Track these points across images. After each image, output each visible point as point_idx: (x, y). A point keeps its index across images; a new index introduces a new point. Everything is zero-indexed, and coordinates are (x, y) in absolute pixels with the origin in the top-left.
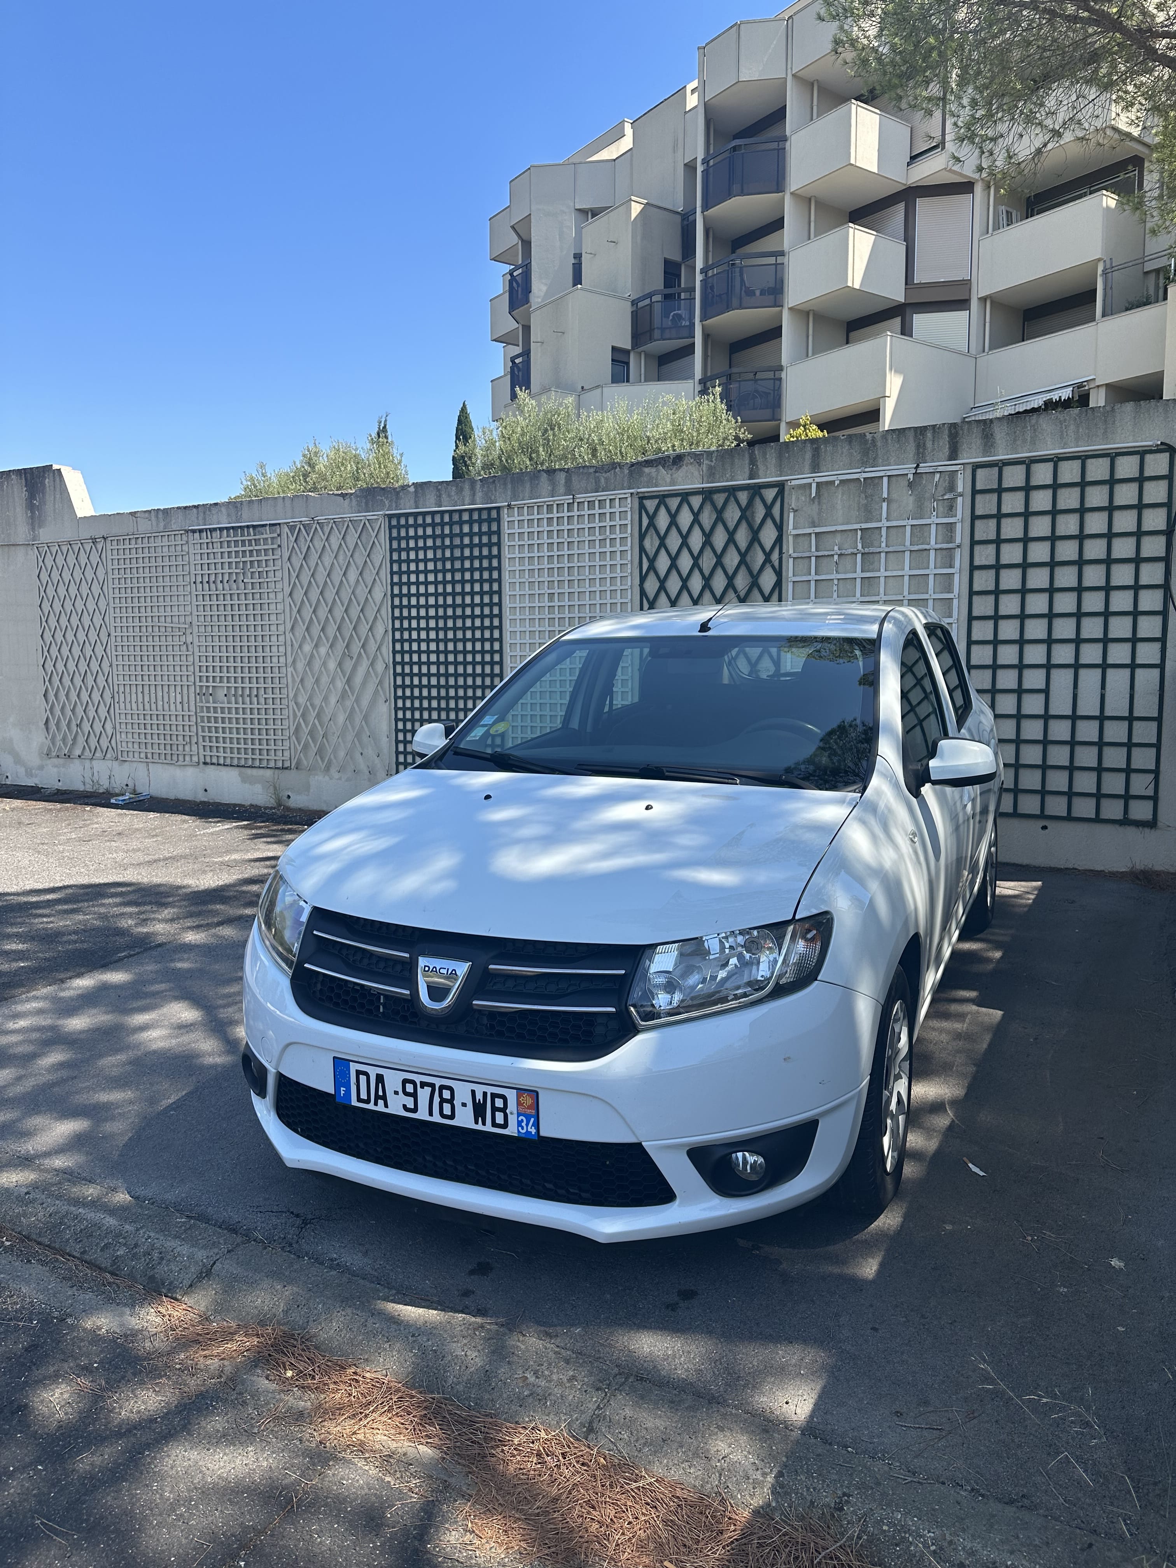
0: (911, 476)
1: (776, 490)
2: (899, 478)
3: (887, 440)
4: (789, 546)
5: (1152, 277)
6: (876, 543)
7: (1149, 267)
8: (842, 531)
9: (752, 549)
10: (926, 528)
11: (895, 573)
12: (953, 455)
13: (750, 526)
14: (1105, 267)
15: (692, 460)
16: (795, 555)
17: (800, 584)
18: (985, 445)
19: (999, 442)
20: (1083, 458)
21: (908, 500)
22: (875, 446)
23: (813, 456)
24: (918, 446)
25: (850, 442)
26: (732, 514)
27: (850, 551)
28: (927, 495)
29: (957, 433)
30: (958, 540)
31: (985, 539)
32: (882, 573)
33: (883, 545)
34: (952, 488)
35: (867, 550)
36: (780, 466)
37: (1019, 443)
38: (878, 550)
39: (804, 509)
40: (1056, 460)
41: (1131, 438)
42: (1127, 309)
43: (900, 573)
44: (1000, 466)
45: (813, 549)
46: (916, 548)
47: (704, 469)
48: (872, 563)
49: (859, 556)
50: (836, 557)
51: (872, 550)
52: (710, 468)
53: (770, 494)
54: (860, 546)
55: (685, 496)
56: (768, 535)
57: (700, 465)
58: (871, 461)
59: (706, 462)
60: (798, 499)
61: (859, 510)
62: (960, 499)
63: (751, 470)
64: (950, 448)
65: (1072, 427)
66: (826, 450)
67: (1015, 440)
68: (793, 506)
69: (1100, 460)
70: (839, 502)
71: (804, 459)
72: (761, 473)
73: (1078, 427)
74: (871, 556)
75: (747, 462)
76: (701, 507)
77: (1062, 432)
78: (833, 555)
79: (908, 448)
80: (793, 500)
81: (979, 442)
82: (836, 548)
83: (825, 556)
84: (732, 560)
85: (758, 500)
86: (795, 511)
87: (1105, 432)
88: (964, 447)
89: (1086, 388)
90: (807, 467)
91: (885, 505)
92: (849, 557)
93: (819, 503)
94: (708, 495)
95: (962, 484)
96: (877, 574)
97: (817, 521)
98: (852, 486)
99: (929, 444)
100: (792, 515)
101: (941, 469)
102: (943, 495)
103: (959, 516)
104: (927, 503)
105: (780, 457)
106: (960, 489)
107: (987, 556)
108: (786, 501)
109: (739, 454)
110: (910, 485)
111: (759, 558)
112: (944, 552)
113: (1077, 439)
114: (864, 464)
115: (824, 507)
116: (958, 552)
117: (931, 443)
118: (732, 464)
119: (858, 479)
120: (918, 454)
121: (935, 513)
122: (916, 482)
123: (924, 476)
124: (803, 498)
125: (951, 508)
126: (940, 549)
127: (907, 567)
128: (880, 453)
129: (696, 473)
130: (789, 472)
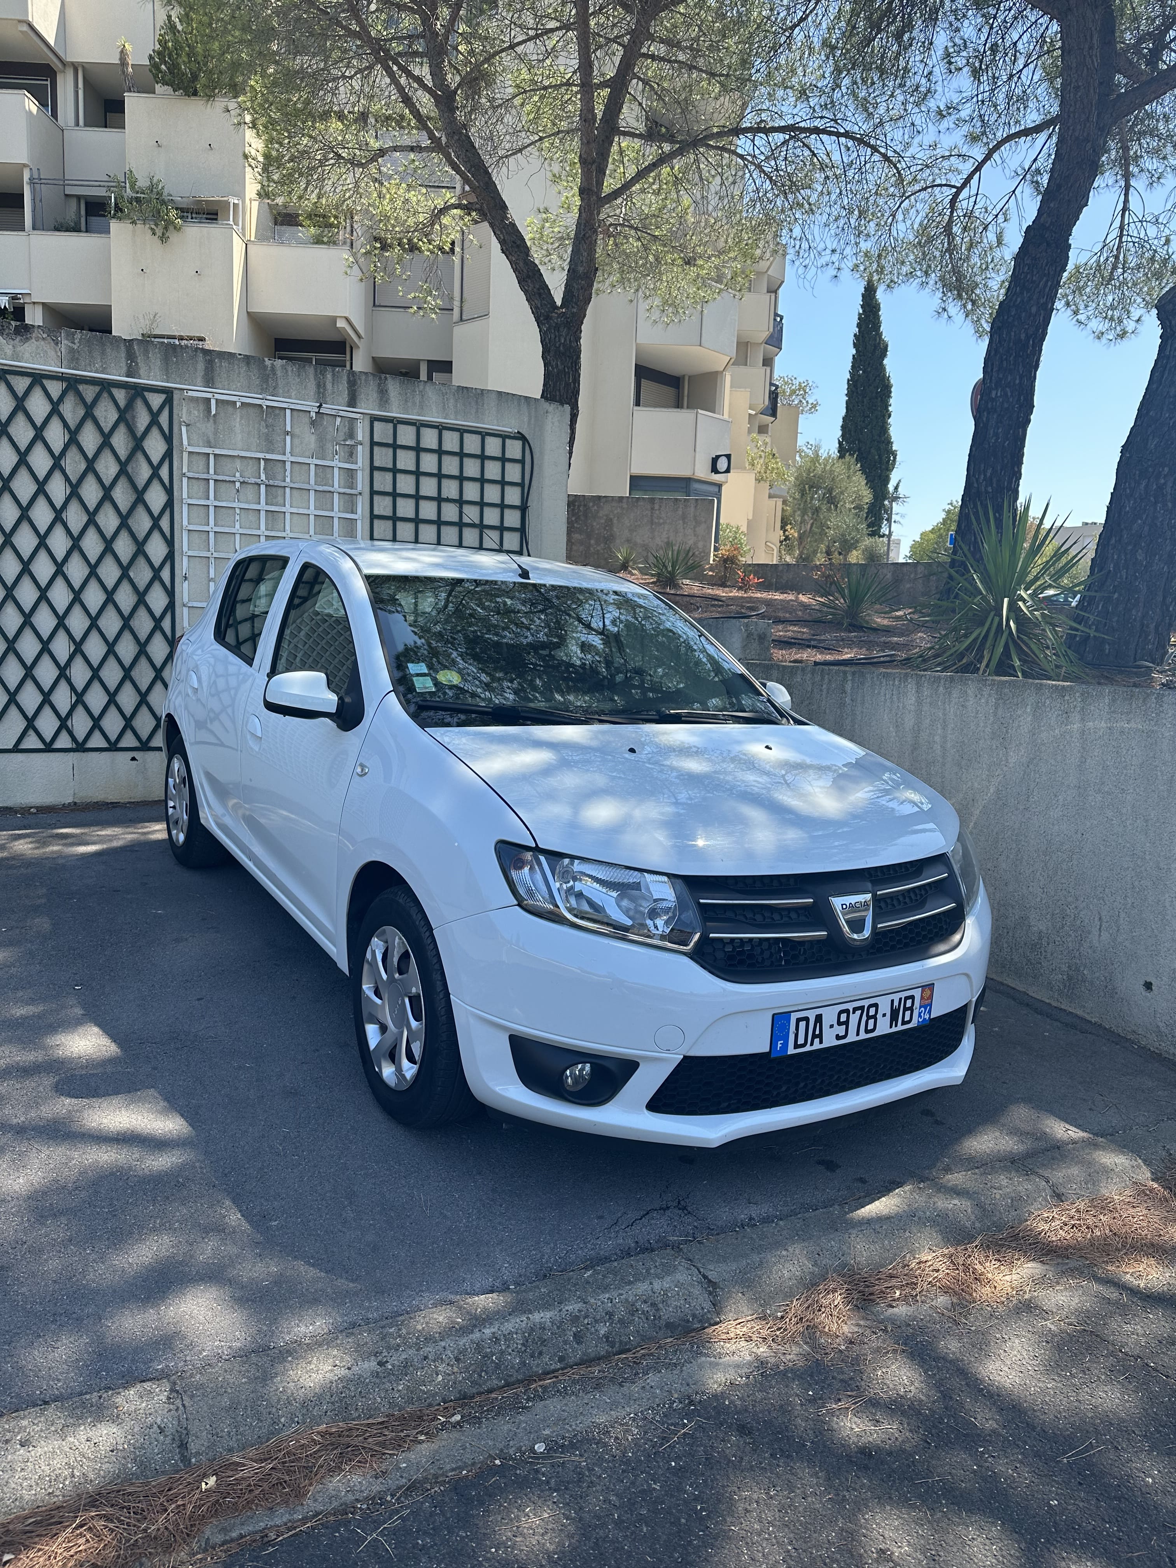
0: (313, 415)
1: (163, 396)
2: (301, 413)
3: (287, 371)
4: (183, 464)
5: (74, 203)
6: (280, 477)
7: (69, 191)
8: (242, 457)
9: (134, 459)
10: (329, 470)
11: (301, 511)
12: (352, 402)
13: (131, 430)
14: (31, 175)
15: (45, 336)
16: (190, 475)
17: (196, 507)
18: (381, 400)
19: (393, 399)
20: (462, 431)
21: (310, 439)
22: (275, 374)
23: (206, 368)
24: (318, 386)
25: (248, 364)
26: (107, 414)
27: (253, 480)
28: (328, 437)
29: (355, 381)
30: (360, 487)
31: (382, 490)
32: (287, 509)
33: (288, 479)
34: (351, 435)
35: (271, 482)
36: (167, 370)
37: (409, 404)
38: (283, 484)
39: (198, 424)
40: (441, 428)
41: (495, 422)
42: (57, 229)
43: (306, 511)
44: (396, 423)
45: (212, 471)
46: (321, 488)
47: (63, 350)
48: (276, 497)
49: (263, 488)
50: (238, 484)
51: (277, 483)
52: (71, 351)
53: (156, 400)
54: (263, 477)
55: (38, 379)
56: (155, 446)
57: (57, 344)
58: (271, 390)
59: (65, 342)
60: (189, 413)
61: (259, 438)
62: (360, 448)
63: (129, 367)
64: (349, 395)
65: (452, 401)
66: (221, 366)
67: (406, 401)
68: (184, 418)
69: (474, 436)
70: (237, 425)
71: (196, 369)
72: (142, 372)
73: (456, 401)
74: (274, 489)
75: (123, 355)
76: (61, 399)
77: (444, 403)
78: (234, 482)
79: (309, 384)
80: (183, 412)
81: (375, 395)
82: (238, 474)
83: (225, 481)
84: (107, 468)
85: (139, 404)
86: (188, 425)
87: (477, 412)
88: (361, 397)
89: (21, 301)
90: (199, 380)
91: (288, 438)
92: (251, 486)
93: (215, 423)
94: (72, 384)
95: (362, 433)
96: (283, 509)
97: (212, 441)
98: (251, 411)
99: (329, 386)
100: (184, 429)
101: (342, 413)
102: (345, 440)
103: (360, 464)
104: (329, 446)
105: (166, 360)
106: (360, 438)
107: (385, 508)
108: (175, 411)
109: (111, 344)
110: (313, 423)
111: (143, 472)
112: (347, 497)
113: (456, 413)
114: (263, 391)
115: (221, 427)
116: (360, 498)
117: (331, 385)
118: (103, 353)
119: (260, 406)
120: (319, 393)
121: (337, 457)
122: (317, 421)
123: (325, 416)
124: (196, 412)
125: (351, 455)
126: (344, 493)
127: (312, 507)
128: (281, 383)
129: (52, 353)
130: (178, 380)
